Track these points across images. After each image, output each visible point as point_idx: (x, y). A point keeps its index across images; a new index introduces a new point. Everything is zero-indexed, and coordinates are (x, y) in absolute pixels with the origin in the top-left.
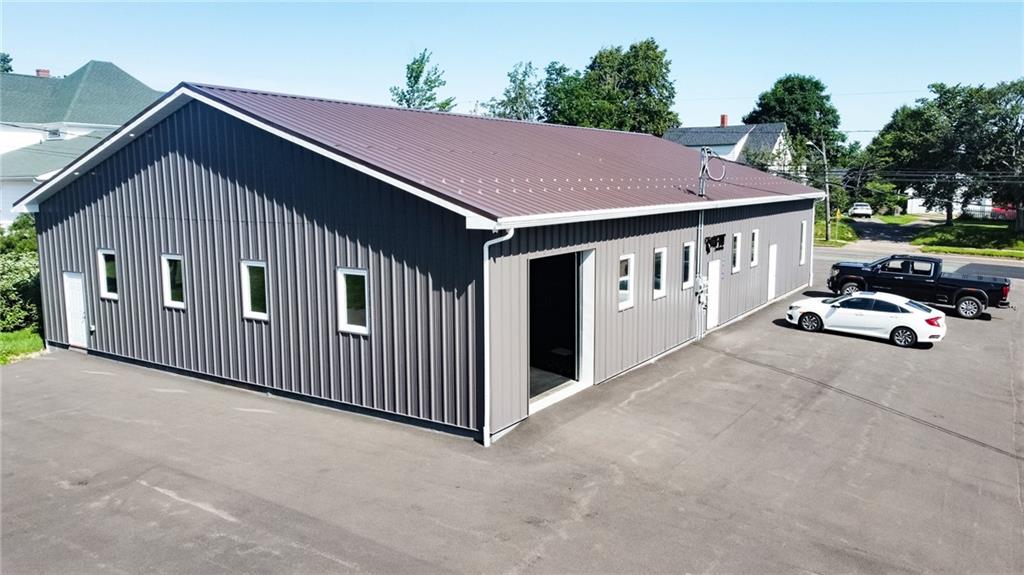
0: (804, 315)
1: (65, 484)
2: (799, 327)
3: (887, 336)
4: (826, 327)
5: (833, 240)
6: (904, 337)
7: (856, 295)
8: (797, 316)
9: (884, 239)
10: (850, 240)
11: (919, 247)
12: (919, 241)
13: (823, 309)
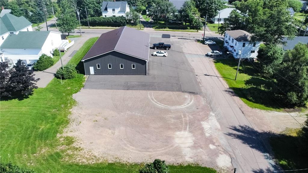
5: (141, 28)
6: (164, 56)
7: (160, 52)
8: (154, 55)
9: (148, 27)
10: (143, 28)
11: (154, 29)
12: (154, 28)
13: (157, 54)
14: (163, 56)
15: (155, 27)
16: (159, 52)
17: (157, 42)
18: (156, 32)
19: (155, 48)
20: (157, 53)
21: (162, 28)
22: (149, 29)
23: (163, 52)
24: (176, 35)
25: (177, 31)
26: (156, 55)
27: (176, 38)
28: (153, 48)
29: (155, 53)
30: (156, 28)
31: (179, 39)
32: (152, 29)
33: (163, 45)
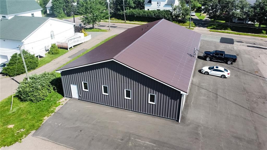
0: (205, 72)
1: (120, 140)
2: (204, 74)
3: (220, 76)
4: (209, 74)
5: (191, 27)
6: (224, 77)
7: (215, 68)
8: (204, 72)
9: (201, 26)
10: (194, 27)
11: (209, 29)
12: (209, 27)
13: (209, 71)
14: (221, 77)
15: (211, 27)
16: (213, 68)
17: (212, 49)
18: (211, 34)
19: (208, 59)
20: (209, 68)
21: (221, 30)
22: (202, 28)
23: (222, 69)
24: (242, 40)
25: (245, 35)
26: (207, 73)
27: (243, 45)
28: (204, 58)
29: (206, 69)
30: (212, 29)
31: (248, 46)
32: (206, 29)
33: (222, 55)
